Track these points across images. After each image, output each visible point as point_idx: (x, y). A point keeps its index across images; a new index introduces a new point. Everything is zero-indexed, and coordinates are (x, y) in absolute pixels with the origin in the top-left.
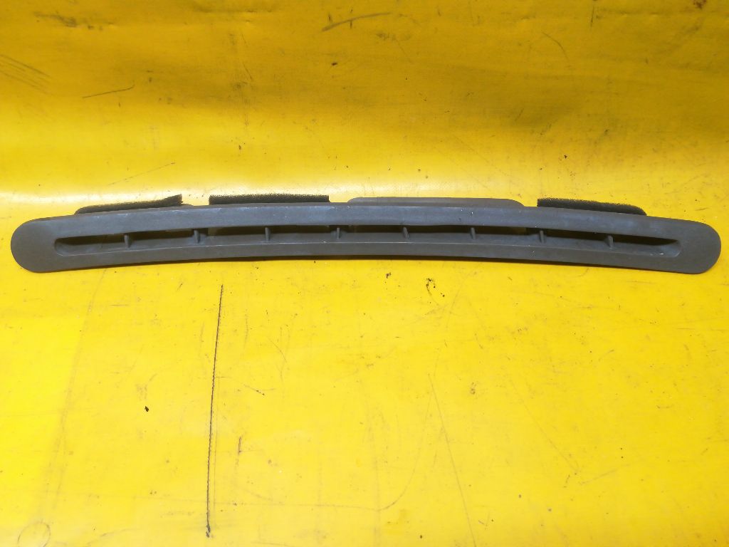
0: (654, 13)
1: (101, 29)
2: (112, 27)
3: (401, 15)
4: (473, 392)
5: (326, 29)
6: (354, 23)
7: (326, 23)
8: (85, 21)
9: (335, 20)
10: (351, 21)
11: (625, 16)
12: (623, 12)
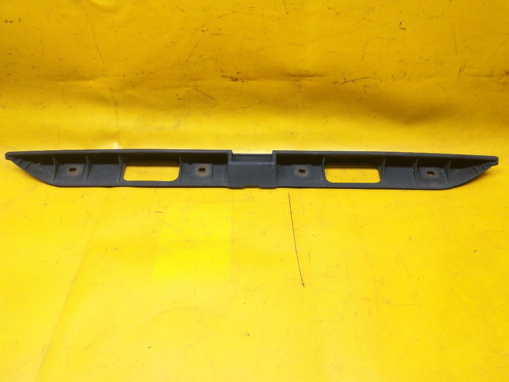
0: (486, 76)
1: (247, 82)
2: (252, 81)
3: (376, 78)
4: (410, 239)
5: (343, 83)
6: (355, 82)
7: (343, 82)
8: (241, 79)
9: (348, 80)
10: (354, 81)
11: (474, 77)
12: (473, 76)
